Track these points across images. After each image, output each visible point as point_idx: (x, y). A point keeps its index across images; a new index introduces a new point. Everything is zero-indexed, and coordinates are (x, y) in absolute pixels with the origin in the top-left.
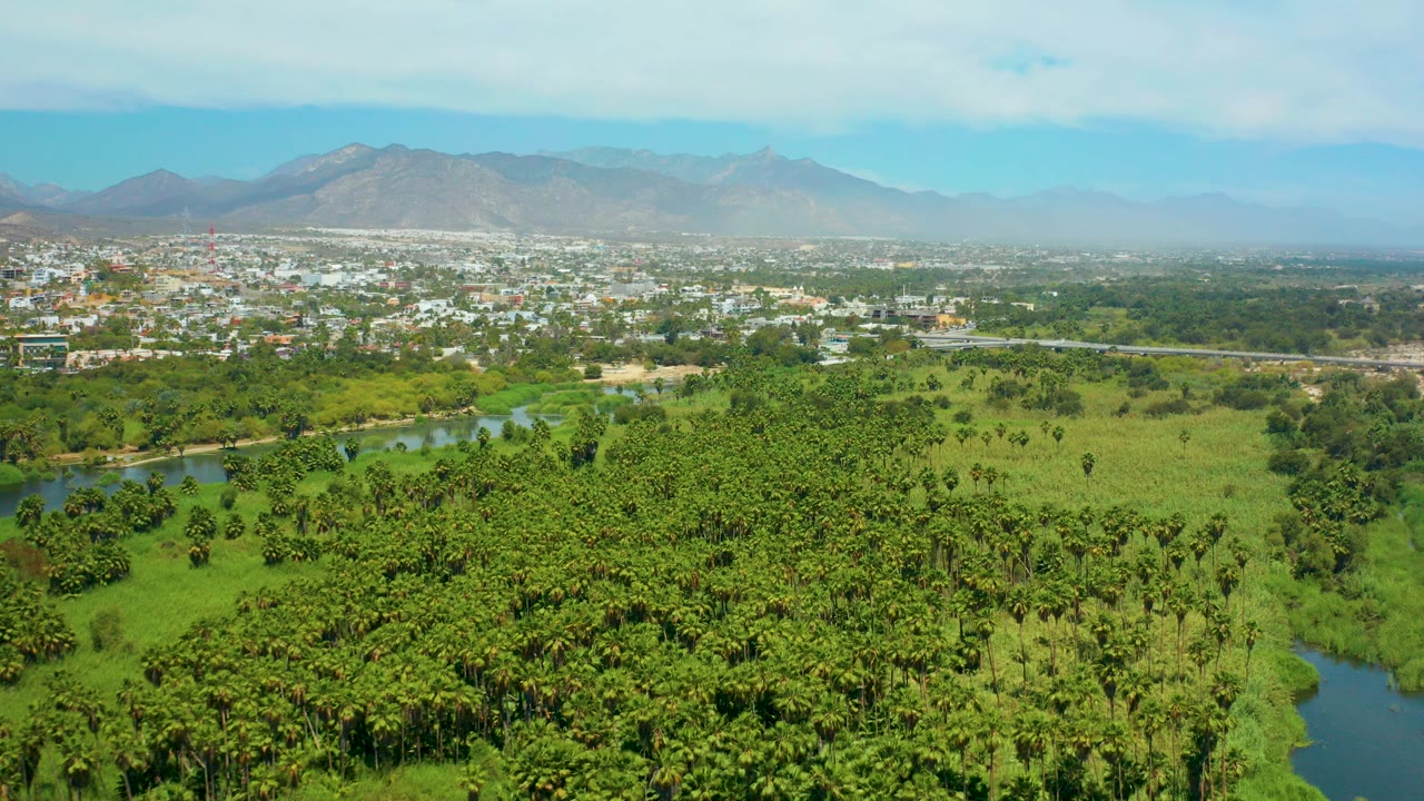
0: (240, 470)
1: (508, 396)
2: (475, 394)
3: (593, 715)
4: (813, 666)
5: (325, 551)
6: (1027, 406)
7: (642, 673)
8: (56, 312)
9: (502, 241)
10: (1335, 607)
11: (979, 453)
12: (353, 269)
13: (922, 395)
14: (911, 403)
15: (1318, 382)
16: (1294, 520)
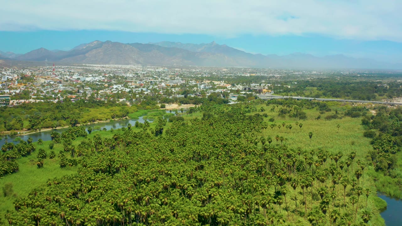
0: (56, 137)
1: (138, 113)
2: (128, 113)
3: (158, 222)
4: (230, 206)
5: (79, 163)
6: (290, 116)
7: (174, 208)
8: (8, 89)
9: (138, 68)
10: (389, 181)
11: (277, 131)
12: (95, 76)
13: (259, 113)
14: (256, 116)
15: (374, 109)
16: (375, 153)
